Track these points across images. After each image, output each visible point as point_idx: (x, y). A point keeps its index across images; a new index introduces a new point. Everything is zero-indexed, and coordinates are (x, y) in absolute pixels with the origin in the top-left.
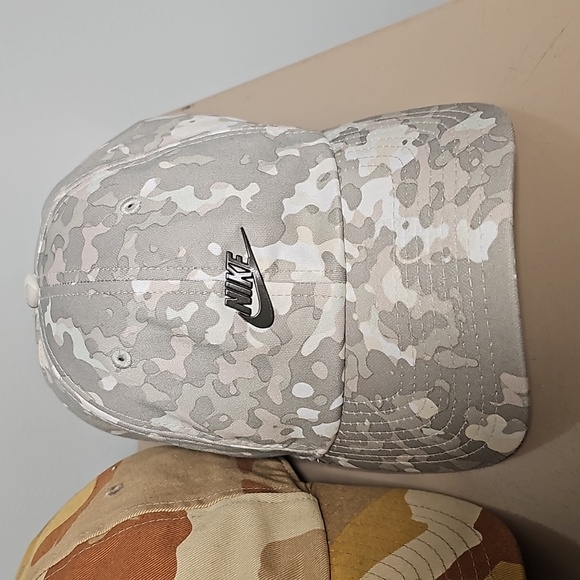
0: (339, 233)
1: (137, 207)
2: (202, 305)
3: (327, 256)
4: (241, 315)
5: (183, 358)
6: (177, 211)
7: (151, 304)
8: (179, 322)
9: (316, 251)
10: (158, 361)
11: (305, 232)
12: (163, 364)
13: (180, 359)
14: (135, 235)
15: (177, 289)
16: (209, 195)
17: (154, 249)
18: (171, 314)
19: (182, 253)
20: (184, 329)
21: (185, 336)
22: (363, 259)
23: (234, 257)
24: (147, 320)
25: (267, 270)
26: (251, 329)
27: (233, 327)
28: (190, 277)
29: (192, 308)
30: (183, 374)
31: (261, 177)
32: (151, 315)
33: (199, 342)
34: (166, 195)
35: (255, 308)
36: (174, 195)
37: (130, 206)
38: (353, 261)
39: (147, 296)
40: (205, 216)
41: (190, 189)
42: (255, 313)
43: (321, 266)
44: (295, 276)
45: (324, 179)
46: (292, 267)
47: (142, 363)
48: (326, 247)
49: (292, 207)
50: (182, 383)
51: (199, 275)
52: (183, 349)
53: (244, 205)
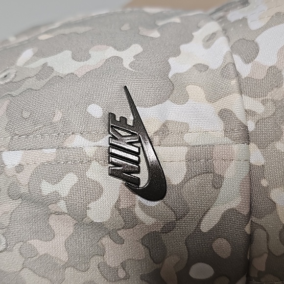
0: (236, 88)
1: (13, 76)
2: (82, 176)
3: (224, 114)
4: (127, 186)
5: (64, 239)
6: (53, 74)
7: (24, 178)
8: (55, 198)
9: (211, 110)
10: (35, 243)
11: (195, 92)
12: (41, 247)
13: (60, 240)
14: (7, 102)
15: (52, 158)
16: (88, 57)
17: (26, 115)
18: (47, 188)
19: (58, 117)
20: (62, 206)
21: (64, 213)
22: (271, 113)
23: (118, 119)
24: (20, 197)
25: (156, 133)
26: (140, 203)
27: (119, 201)
28: (67, 144)
29: (70, 180)
30: (64, 257)
31: (143, 40)
32: (24, 190)
33: (80, 220)
34: (42, 61)
35: (144, 177)
36: (50, 61)
37: (6, 76)
38: (257, 118)
39: (20, 168)
40: (83, 77)
41: (68, 53)
42: (144, 183)
43: (219, 125)
44: (189, 138)
45: (210, 39)
46: (185, 128)
47: (18, 245)
48: (222, 104)
49: (178, 65)
50: (65, 267)
51: (78, 141)
52: (63, 228)
53: (126, 64)
